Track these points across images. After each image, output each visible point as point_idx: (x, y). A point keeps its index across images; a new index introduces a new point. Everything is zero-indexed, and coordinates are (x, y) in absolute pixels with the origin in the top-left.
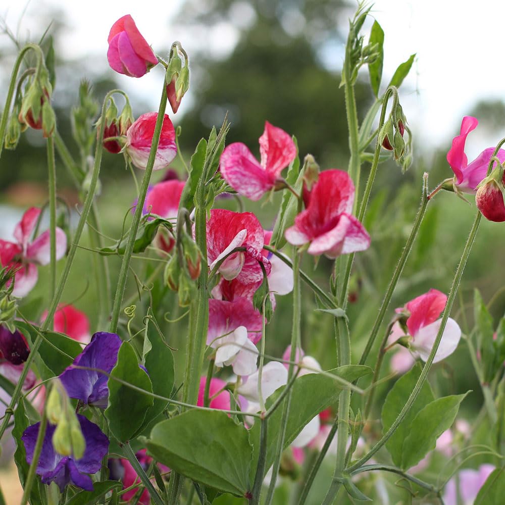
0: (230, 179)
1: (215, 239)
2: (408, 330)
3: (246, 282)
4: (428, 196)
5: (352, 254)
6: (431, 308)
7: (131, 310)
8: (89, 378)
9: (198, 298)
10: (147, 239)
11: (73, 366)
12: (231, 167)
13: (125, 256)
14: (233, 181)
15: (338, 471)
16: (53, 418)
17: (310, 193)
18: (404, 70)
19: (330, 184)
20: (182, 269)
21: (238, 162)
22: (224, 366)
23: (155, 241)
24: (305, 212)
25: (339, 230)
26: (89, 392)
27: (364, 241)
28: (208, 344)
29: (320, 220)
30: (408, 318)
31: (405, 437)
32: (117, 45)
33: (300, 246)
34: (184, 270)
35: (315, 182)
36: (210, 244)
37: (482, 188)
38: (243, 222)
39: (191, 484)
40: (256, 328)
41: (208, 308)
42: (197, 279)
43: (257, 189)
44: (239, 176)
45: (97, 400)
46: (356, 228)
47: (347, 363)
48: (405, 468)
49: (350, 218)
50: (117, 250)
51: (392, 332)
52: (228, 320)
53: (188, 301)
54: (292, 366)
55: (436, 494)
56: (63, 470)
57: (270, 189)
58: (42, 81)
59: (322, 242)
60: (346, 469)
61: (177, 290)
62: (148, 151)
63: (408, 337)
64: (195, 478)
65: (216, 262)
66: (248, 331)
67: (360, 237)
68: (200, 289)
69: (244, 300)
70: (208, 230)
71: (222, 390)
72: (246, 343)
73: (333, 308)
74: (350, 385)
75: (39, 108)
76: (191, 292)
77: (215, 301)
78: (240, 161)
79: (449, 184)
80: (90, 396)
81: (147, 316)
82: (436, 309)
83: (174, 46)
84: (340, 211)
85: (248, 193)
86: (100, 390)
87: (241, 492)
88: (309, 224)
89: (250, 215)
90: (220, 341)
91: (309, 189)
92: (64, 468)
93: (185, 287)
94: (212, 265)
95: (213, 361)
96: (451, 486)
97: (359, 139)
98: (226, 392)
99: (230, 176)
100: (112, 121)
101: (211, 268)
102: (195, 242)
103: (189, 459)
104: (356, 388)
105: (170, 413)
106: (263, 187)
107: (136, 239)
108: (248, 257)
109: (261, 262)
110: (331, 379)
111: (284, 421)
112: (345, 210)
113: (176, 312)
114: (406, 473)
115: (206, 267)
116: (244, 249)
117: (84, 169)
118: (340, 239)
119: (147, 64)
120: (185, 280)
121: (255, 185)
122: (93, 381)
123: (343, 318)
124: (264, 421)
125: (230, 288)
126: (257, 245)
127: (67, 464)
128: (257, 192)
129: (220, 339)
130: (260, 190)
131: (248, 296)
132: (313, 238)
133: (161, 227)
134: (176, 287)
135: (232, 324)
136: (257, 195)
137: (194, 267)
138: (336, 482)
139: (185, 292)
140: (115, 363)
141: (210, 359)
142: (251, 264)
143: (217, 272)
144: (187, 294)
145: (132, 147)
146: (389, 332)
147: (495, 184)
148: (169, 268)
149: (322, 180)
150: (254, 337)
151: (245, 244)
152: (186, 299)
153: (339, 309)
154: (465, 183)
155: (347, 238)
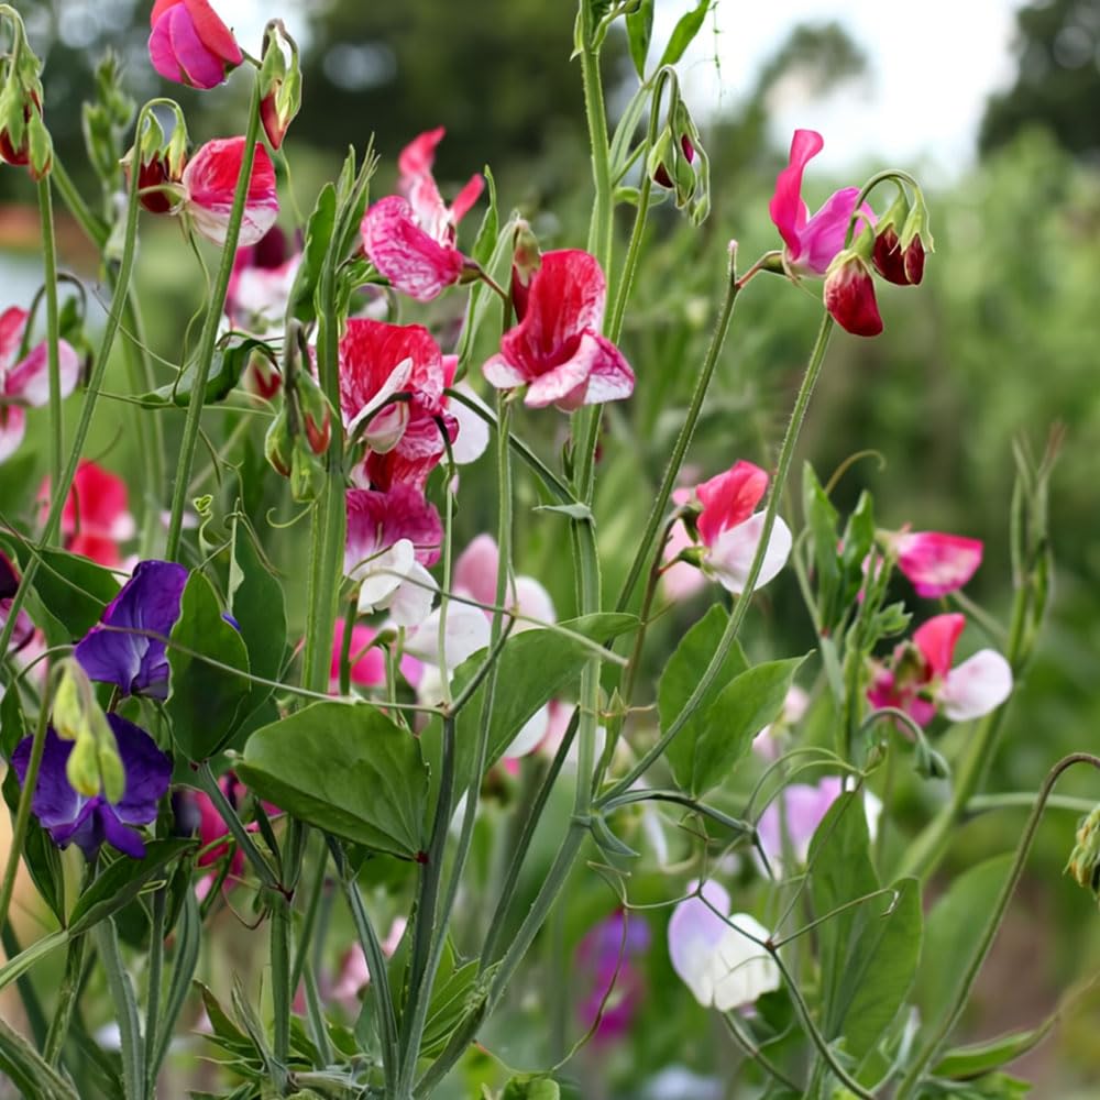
0: (383, 264)
1: (355, 376)
2: (699, 536)
3: (412, 455)
4: (736, 282)
5: (599, 406)
6: (740, 496)
7: (203, 505)
8: (132, 643)
9: (326, 487)
10: (230, 379)
11: (101, 625)
12: (384, 242)
13: (191, 409)
14: (388, 266)
15: (581, 804)
16: (65, 729)
17: (527, 290)
18: (690, 25)
19: (562, 275)
20: (298, 439)
21: (395, 230)
22: (375, 611)
23: (246, 379)
24: (517, 329)
25: (580, 362)
26: (134, 672)
27: (624, 382)
28: (346, 573)
29: (545, 342)
30: (698, 514)
31: (697, 735)
32: (168, 30)
33: (510, 390)
34: (301, 439)
35: (534, 270)
36: (346, 384)
37: (834, 274)
38: (406, 344)
39: (322, 840)
40: (431, 539)
41: (344, 503)
42: (325, 453)
43: (430, 280)
44: (401, 258)
45: (147, 685)
46: (609, 360)
47: (594, 610)
48: (698, 791)
49: (598, 340)
50: (171, 399)
51: (672, 537)
52: (380, 526)
53: (311, 494)
54: (499, 615)
55: (749, 838)
56: (91, 820)
57: (452, 281)
58: (25, 75)
59: (550, 384)
60: (594, 800)
61: (289, 474)
62: (227, 211)
63: (700, 548)
64: (329, 828)
65: (357, 421)
66: (415, 547)
67: (617, 375)
68: (330, 473)
69: (410, 489)
70: (341, 358)
71: (369, 647)
72: (414, 570)
73: (567, 504)
74: (600, 648)
75: (22, 125)
76: (313, 476)
77: (358, 493)
78: (399, 230)
79: (774, 260)
80: (136, 678)
81: (235, 514)
82: (749, 497)
83: (271, 26)
84: (580, 326)
85: (413, 287)
86: (153, 667)
87: (408, 851)
88: (526, 351)
89: (420, 332)
90: (366, 568)
91: (524, 282)
92: (91, 817)
93: (304, 471)
94: (350, 425)
95: (355, 603)
96: (771, 816)
97: (610, 160)
98: (375, 648)
99: (383, 258)
100: (153, 154)
101: (350, 433)
102: (317, 383)
103: (316, 794)
104: (611, 655)
105: (280, 703)
106: (440, 277)
107: (209, 379)
108: (417, 410)
109: (439, 419)
110: (568, 639)
111: (485, 717)
112: (589, 325)
113: (286, 508)
114: (701, 803)
115: (340, 431)
116: (407, 395)
117: (108, 218)
118: (582, 379)
119: (224, 66)
120: (302, 455)
121: (425, 272)
122: (139, 650)
123: (586, 521)
124: (449, 720)
125: (383, 467)
126: (432, 387)
127: (97, 809)
128: (431, 285)
129: (368, 564)
130: (435, 282)
131: (418, 482)
132: (533, 378)
133: (254, 354)
134: (287, 469)
135: (387, 535)
136: (429, 291)
137: (318, 432)
138: (577, 826)
139: (302, 478)
140: (177, 614)
141: (351, 599)
142: (422, 422)
143: (361, 440)
144: (307, 482)
145: (194, 204)
146: (666, 539)
147: (859, 265)
148: (273, 434)
149: (547, 268)
150: (427, 557)
151: (409, 386)
152: (304, 491)
153: (580, 505)
154: (803, 259)
155: (593, 377)
